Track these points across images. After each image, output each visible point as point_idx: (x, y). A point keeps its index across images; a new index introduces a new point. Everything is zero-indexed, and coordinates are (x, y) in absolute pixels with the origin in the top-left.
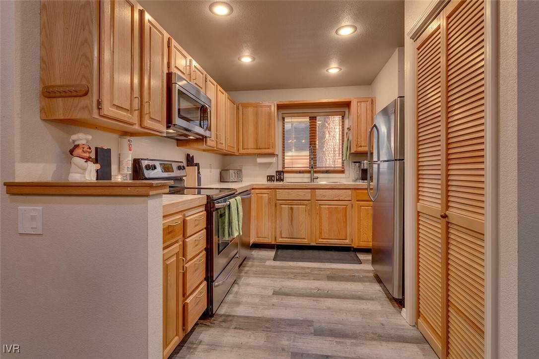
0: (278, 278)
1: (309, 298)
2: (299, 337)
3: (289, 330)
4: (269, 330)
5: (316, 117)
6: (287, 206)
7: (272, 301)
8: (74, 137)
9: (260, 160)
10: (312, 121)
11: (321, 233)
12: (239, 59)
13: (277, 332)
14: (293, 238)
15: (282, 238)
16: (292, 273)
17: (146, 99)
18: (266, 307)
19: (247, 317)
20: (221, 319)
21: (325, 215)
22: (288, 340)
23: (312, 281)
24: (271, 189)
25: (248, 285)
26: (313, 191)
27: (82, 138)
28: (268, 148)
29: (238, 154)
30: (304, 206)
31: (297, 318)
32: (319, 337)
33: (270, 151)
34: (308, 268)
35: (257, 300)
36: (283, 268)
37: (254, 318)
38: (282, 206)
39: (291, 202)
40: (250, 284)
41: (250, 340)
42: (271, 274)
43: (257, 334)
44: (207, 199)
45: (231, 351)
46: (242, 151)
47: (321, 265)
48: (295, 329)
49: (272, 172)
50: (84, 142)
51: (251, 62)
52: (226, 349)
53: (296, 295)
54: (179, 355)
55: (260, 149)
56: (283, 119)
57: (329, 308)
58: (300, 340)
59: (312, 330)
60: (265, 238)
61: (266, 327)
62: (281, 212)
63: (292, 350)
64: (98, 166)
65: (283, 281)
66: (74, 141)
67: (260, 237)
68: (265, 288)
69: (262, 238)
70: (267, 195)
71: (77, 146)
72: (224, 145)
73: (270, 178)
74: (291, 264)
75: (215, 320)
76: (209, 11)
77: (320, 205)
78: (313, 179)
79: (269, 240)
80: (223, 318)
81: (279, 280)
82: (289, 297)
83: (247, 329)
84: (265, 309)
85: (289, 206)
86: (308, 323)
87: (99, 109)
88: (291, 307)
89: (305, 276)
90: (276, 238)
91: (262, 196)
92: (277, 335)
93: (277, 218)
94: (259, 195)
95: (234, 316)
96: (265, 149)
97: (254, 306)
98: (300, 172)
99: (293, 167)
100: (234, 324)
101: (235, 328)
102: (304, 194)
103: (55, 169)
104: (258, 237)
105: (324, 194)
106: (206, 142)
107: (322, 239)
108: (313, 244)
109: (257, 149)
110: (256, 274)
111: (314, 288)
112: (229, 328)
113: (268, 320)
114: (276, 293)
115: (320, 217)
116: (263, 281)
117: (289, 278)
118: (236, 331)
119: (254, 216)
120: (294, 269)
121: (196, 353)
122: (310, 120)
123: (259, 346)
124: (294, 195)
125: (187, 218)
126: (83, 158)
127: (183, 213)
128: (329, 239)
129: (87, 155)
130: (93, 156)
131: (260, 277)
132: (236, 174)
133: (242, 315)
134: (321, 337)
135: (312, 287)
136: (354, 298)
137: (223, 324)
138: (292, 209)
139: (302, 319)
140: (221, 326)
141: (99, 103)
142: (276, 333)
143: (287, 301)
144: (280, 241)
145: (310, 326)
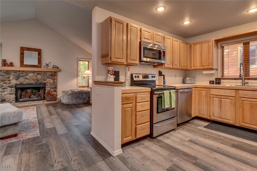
0: (198, 135)
1: (207, 149)
2: (184, 161)
3: (182, 157)
4: (172, 152)
5: (249, 42)
6: (217, 99)
7: (185, 143)
8: (109, 68)
9: (204, 72)
10: (245, 45)
11: (243, 119)
12: (183, 23)
13: (176, 155)
14: (221, 118)
15: (214, 117)
16: (209, 136)
17: (129, 53)
18: (180, 144)
19: (167, 144)
20: (156, 141)
21: (247, 108)
22: (177, 159)
23: (219, 143)
24: (207, 88)
25: (179, 133)
26: (237, 91)
27: (111, 68)
28: (208, 66)
29: (191, 70)
30: (230, 100)
31: (191, 154)
32: (194, 166)
33: (210, 67)
34: (223, 137)
35: (178, 140)
36: (206, 132)
37: (170, 146)
38: (214, 98)
39: (220, 97)
40: (180, 133)
41: (161, 152)
42: (196, 133)
43: (166, 151)
44: (151, 90)
45: (151, 152)
46: (193, 68)
47: (235, 138)
48: (185, 158)
49: (213, 79)
50: (111, 69)
51: (189, 23)
52: (150, 150)
53: (201, 145)
54: (134, 145)
55: (203, 66)
56: (223, 47)
57: (216, 158)
58: (183, 162)
59: (194, 161)
60: (204, 115)
61: (172, 151)
62: (213, 102)
63: (175, 163)
64: (114, 77)
65: (199, 137)
66: (109, 69)
67: (201, 114)
68: (186, 137)
69: (202, 114)
70: (204, 91)
71: (109, 71)
72: (178, 66)
73: (211, 82)
74: (214, 132)
75: (154, 140)
76: (156, 11)
77: (243, 100)
78: (244, 84)
79: (206, 116)
80: (158, 140)
81: (197, 136)
82: (196, 145)
83: (164, 148)
84: (178, 145)
85: (219, 99)
86: (195, 158)
87: (111, 60)
88: (193, 149)
89: (216, 140)
90: (210, 116)
91: (202, 92)
92: (174, 156)
93: (211, 105)
94: (200, 91)
95: (162, 142)
96: (207, 66)
97: (175, 142)
98: (235, 79)
99: (229, 76)
100: (160, 144)
101: (159, 146)
102: (230, 92)
103: (105, 77)
104: (199, 114)
105: (246, 94)
106: (164, 65)
107: (244, 123)
108: (236, 125)
109: (202, 66)
110: (188, 130)
111: (216, 146)
112: (157, 144)
113: (175, 149)
114: (190, 141)
115: (243, 109)
116: (188, 134)
117: (204, 137)
118: (159, 147)
119: (197, 102)
120: (213, 134)
121: (139, 147)
122: (244, 45)
123: (163, 155)
124: (222, 92)
125: (137, 96)
126: (111, 74)
127: (135, 94)
128: (251, 124)
129: (112, 73)
130: (113, 73)
131: (189, 132)
132: (190, 80)
133: (166, 142)
134: (196, 166)
135: (215, 146)
136: (240, 161)
137: (156, 143)
138: (221, 101)
139: (193, 156)
140: (154, 143)
141: (111, 58)
142: (174, 155)
143: (193, 146)
144: (213, 118)
145: (195, 160)
